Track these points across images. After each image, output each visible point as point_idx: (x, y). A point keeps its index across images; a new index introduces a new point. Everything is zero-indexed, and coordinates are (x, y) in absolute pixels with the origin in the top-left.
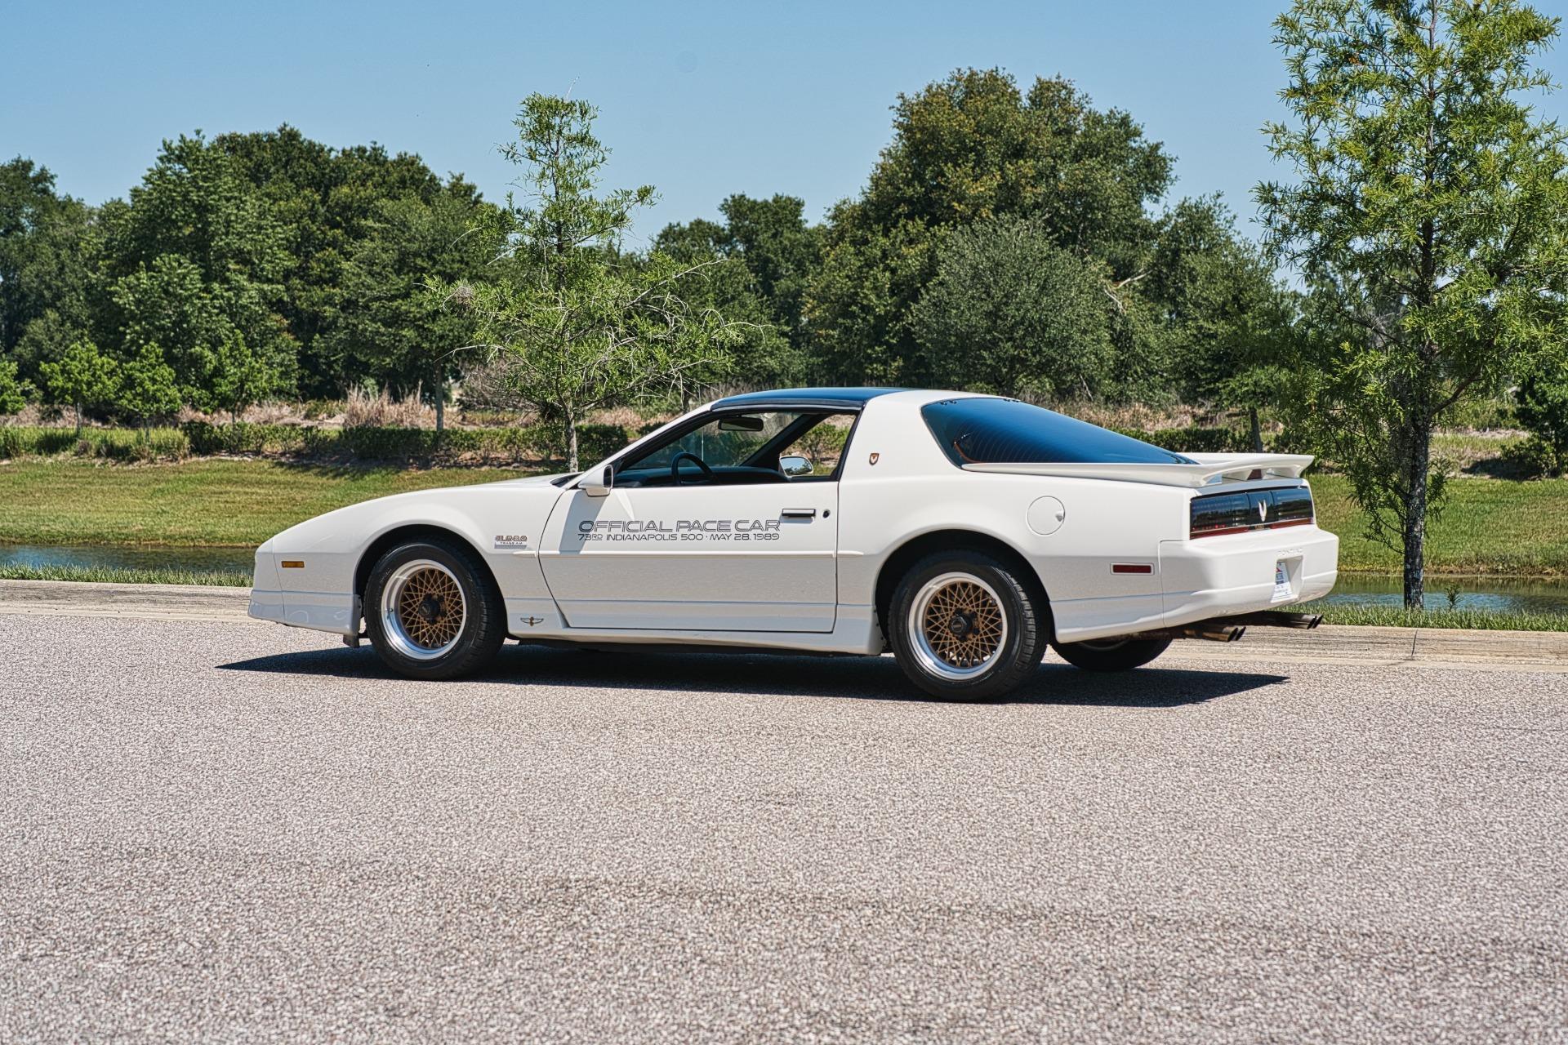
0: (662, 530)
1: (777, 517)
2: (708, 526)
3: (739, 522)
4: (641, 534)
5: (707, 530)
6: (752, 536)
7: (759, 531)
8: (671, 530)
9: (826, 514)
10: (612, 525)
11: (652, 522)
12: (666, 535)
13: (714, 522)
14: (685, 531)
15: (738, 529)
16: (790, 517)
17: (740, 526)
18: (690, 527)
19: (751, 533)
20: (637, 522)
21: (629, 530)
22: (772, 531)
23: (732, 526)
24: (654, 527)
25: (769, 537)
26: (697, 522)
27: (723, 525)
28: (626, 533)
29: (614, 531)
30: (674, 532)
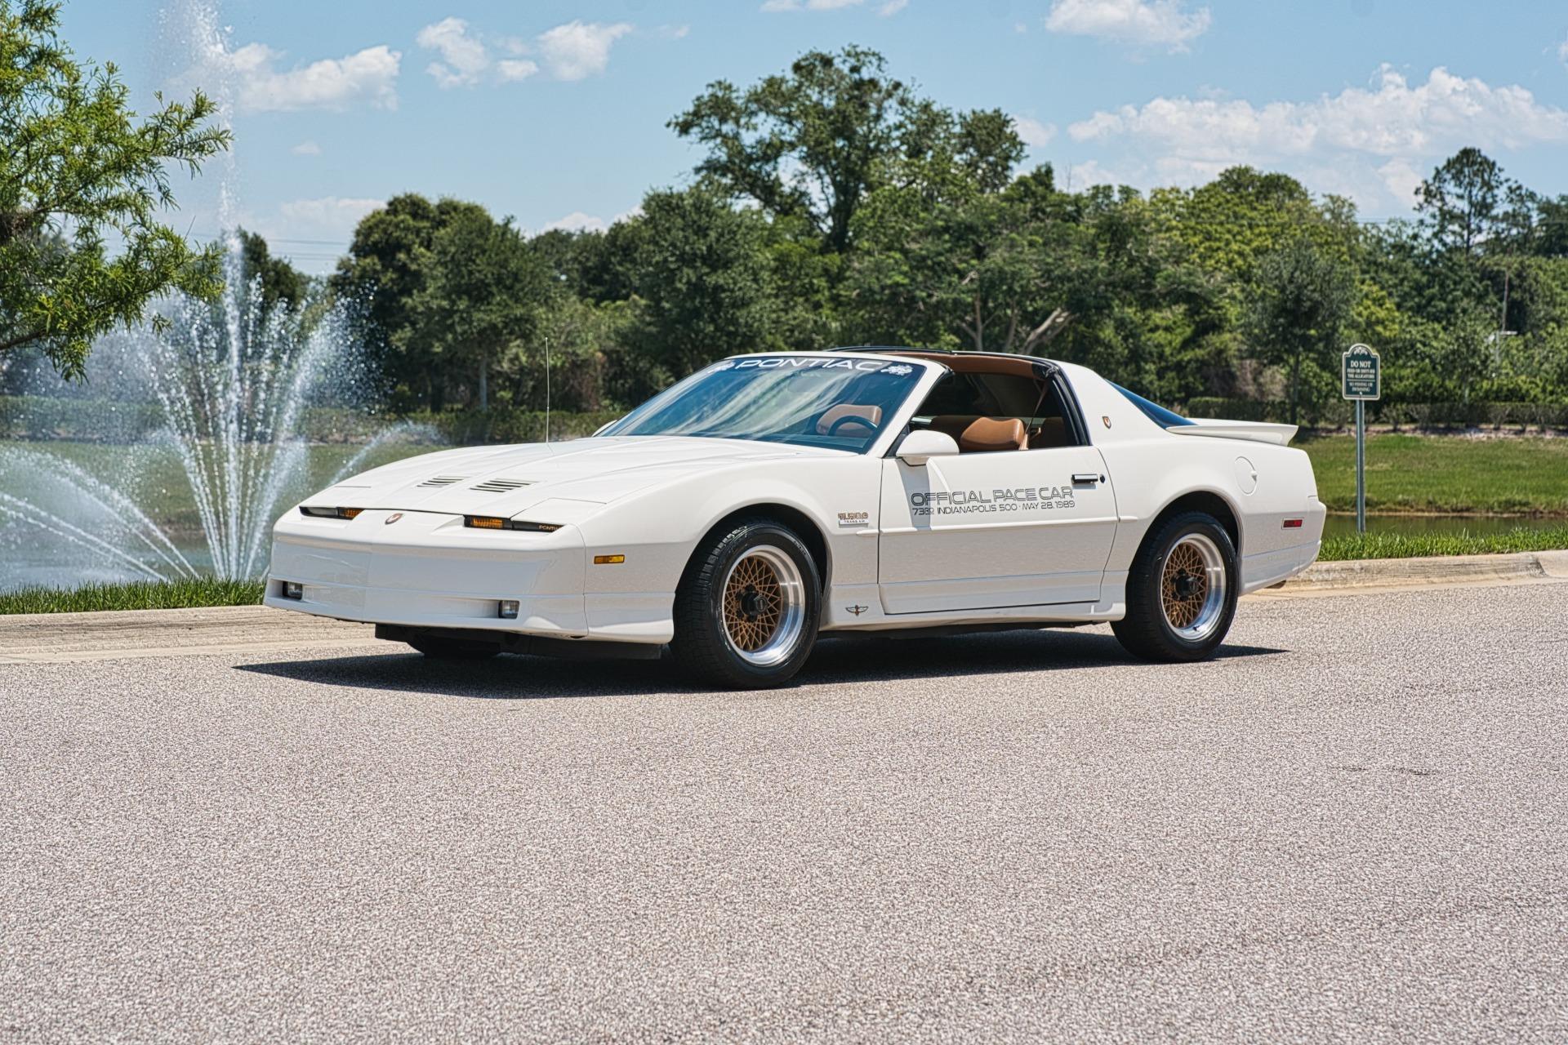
0: (983, 501)
1: (1069, 483)
2: (1019, 495)
3: (1041, 490)
4: (966, 505)
5: (1019, 499)
6: (1054, 505)
7: (1058, 499)
8: (989, 501)
9: (1103, 479)
10: (941, 496)
11: (972, 493)
12: (987, 505)
13: (1021, 490)
14: (1000, 501)
15: (1043, 498)
16: (1077, 482)
17: (1044, 494)
18: (1005, 497)
19: (1053, 501)
20: (960, 493)
21: (956, 503)
22: (1068, 498)
23: (1037, 493)
24: (975, 499)
25: (1067, 504)
26: (1008, 491)
27: (1030, 494)
28: (953, 505)
29: (944, 504)
30: (993, 503)
